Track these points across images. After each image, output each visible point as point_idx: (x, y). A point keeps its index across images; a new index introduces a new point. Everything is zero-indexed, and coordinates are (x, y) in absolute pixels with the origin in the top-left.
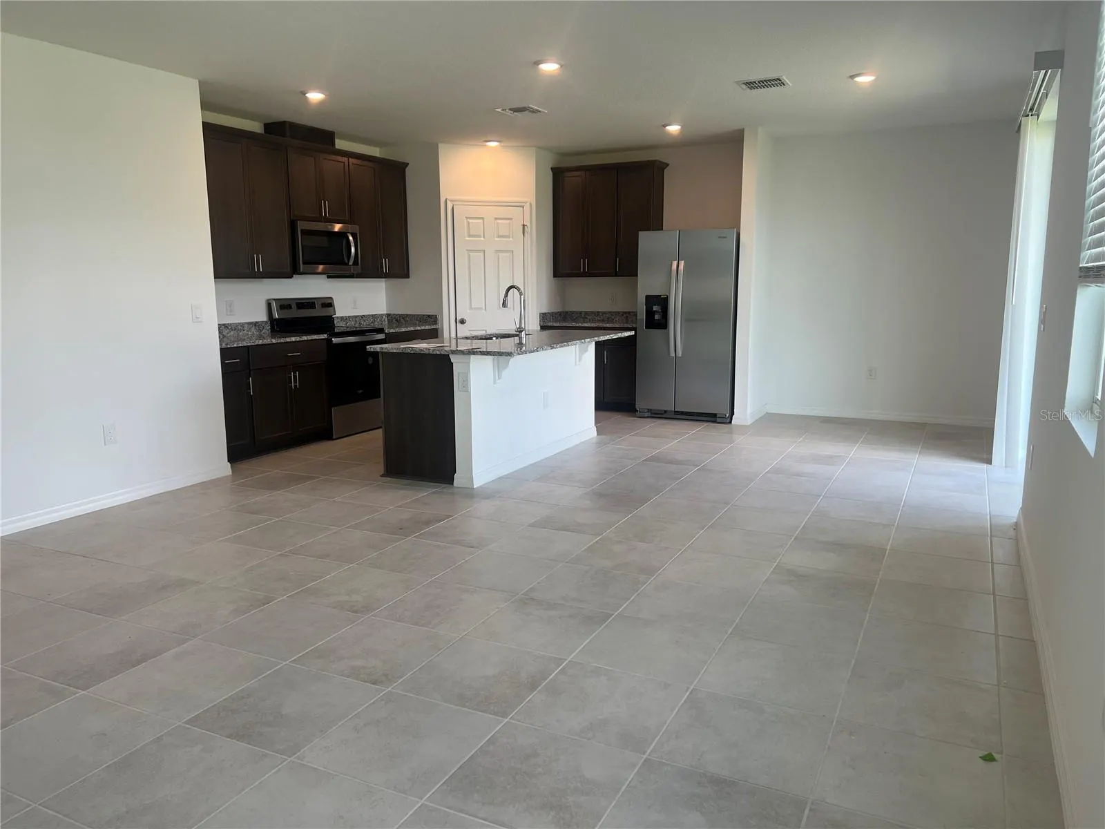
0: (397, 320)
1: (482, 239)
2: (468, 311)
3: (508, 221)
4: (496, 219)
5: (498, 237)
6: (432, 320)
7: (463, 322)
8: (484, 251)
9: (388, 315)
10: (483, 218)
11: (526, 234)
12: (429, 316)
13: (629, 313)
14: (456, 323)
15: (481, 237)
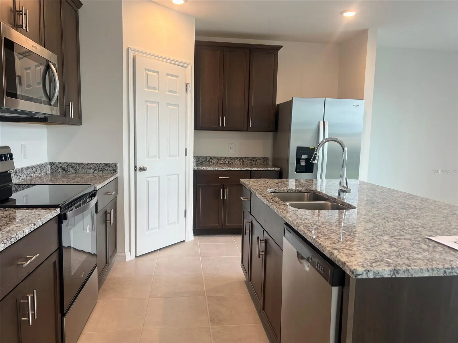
0: (64, 169)
1: (157, 91)
2: (146, 159)
3: (176, 78)
4: (168, 75)
5: (170, 91)
6: (111, 169)
7: (143, 169)
8: (159, 103)
9: (52, 164)
10: (158, 72)
11: (188, 91)
12: (106, 165)
13: (245, 158)
14: (135, 170)
15: (156, 90)
